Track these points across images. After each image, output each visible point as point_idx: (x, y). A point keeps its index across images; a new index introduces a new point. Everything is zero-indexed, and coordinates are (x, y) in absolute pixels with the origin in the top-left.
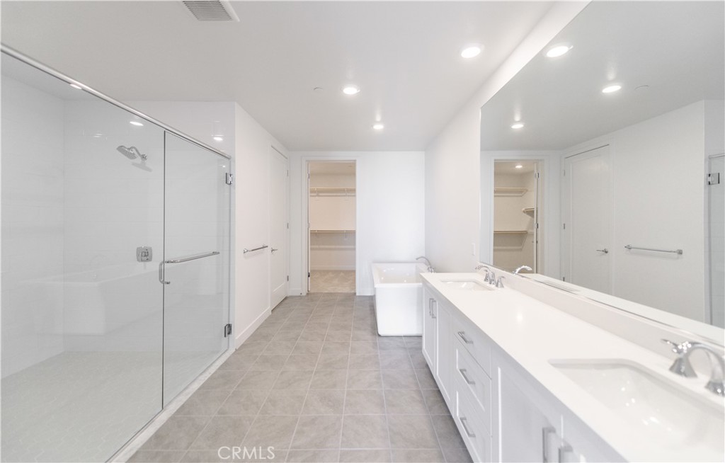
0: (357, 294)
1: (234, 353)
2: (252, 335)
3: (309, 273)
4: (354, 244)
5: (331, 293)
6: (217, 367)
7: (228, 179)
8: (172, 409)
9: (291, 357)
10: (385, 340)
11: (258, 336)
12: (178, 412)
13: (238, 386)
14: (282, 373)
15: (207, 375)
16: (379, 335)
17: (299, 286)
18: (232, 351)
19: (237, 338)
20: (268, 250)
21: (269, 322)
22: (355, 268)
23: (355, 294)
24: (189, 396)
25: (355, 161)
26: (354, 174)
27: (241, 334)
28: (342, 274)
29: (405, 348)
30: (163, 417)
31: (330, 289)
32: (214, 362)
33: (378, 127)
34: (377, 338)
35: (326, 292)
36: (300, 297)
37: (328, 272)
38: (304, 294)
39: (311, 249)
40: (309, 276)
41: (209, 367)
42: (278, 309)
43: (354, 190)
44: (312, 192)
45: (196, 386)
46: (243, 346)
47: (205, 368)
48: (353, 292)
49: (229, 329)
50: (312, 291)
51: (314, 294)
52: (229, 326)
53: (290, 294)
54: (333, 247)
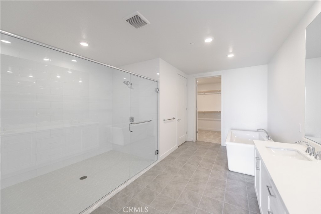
0: (222, 145)
1: (159, 163)
2: (167, 156)
3: (197, 131)
4: (221, 118)
5: (207, 142)
6: (152, 167)
7: (157, 91)
8: (133, 179)
9: (181, 170)
10: (232, 174)
11: (170, 157)
12: (135, 181)
13: (156, 178)
14: (175, 177)
15: (147, 169)
16: (229, 171)
17: (192, 137)
18: (158, 161)
19: (160, 156)
20: (176, 119)
21: (176, 152)
22: (221, 130)
23: (221, 144)
24: (140, 176)
25: (221, 75)
26: (220, 82)
27: (163, 155)
28: (216, 133)
29: (245, 182)
30: (130, 182)
31: (208, 140)
32: (151, 165)
33: (231, 56)
34: (228, 171)
35: (206, 141)
36: (193, 142)
37: (209, 131)
38: (194, 141)
39: (198, 120)
40: (197, 133)
41: (149, 166)
42: (181, 146)
43: (220, 91)
44: (198, 93)
45: (143, 173)
46: (163, 160)
47: (148, 166)
48: (220, 143)
49: (157, 152)
50: (199, 140)
51: (199, 141)
52: (158, 151)
53: (188, 140)
54: (212, 119)
